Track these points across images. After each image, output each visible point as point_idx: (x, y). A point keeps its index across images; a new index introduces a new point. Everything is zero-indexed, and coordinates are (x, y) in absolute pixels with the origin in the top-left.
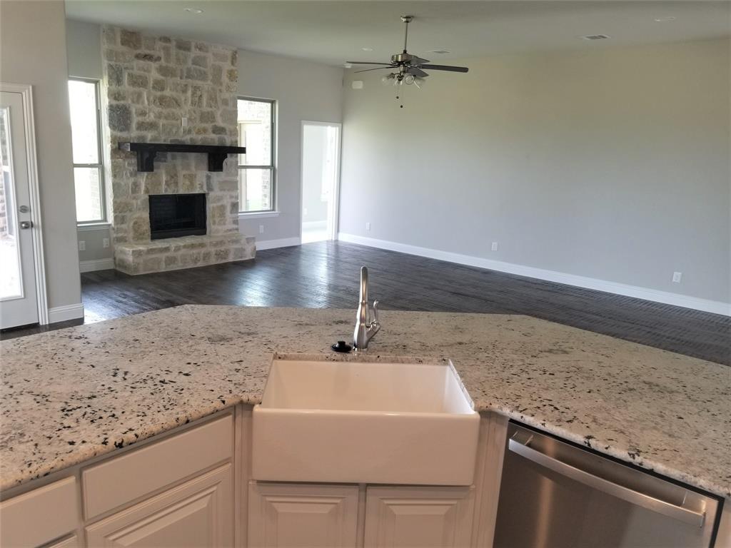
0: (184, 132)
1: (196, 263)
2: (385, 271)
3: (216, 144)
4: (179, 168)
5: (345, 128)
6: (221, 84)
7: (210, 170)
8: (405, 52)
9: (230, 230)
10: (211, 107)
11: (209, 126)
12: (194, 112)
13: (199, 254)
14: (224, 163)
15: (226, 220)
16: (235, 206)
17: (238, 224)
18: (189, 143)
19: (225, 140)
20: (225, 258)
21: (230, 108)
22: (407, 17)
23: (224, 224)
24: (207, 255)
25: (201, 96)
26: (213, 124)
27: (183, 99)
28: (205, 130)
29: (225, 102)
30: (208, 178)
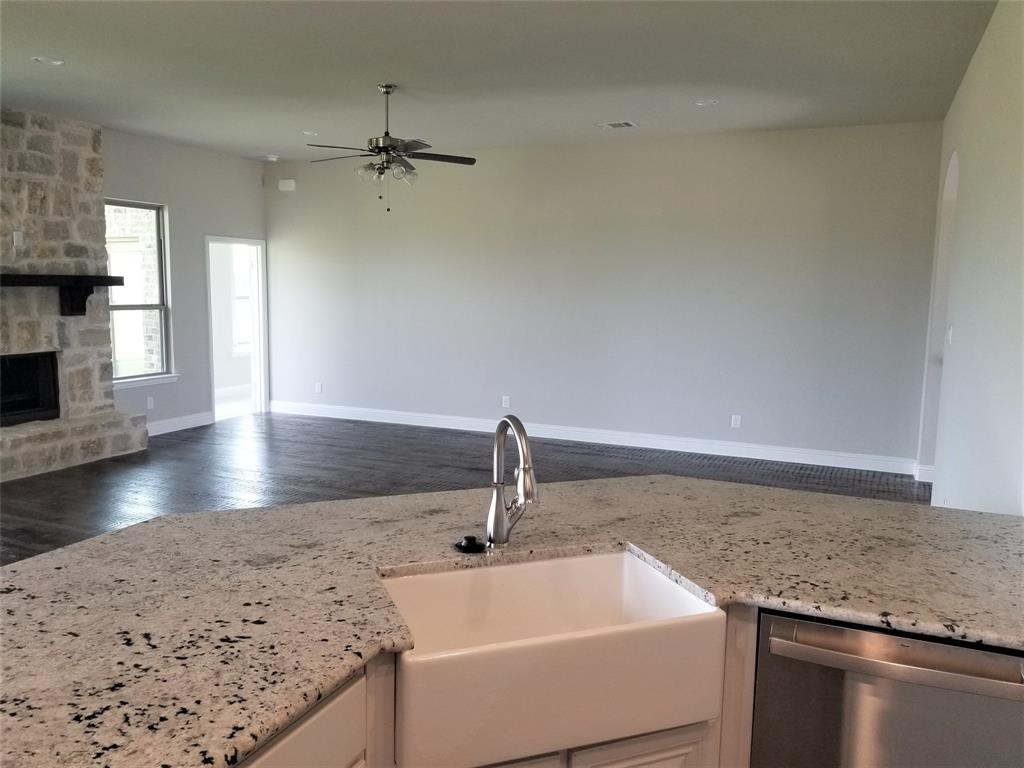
0: (18, 254)
1: (49, 464)
2: (363, 448)
3: (73, 272)
4: (11, 312)
5: (272, 248)
6: (77, 180)
7: (63, 313)
8: (387, 134)
9: (101, 408)
10: (62, 215)
11: (59, 244)
12: (34, 222)
13: (54, 449)
14: (87, 303)
15: (93, 393)
16: (107, 369)
17: (112, 398)
18: (25, 271)
19: (86, 265)
20: (98, 453)
21: (93, 216)
22: (386, 87)
23: (91, 399)
24: (67, 452)
25: (44, 198)
26: (66, 242)
27: (14, 203)
28: (53, 252)
29: (85, 208)
30: (61, 326)
